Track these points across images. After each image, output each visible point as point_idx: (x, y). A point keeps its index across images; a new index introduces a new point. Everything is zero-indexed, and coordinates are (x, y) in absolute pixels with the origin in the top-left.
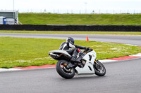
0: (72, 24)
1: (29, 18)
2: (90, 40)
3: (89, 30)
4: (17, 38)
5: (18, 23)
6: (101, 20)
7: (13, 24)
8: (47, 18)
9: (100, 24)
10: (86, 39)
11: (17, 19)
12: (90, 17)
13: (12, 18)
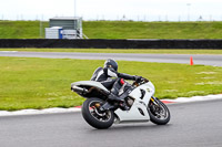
0: (166, 38)
1: (99, 29)
2: (195, 63)
3: (193, 48)
4: (80, 61)
5: (82, 36)
6: (213, 31)
7: (74, 38)
8: (127, 29)
9: (212, 38)
10: (189, 62)
11: (81, 31)
12: (195, 26)
13: (73, 28)
